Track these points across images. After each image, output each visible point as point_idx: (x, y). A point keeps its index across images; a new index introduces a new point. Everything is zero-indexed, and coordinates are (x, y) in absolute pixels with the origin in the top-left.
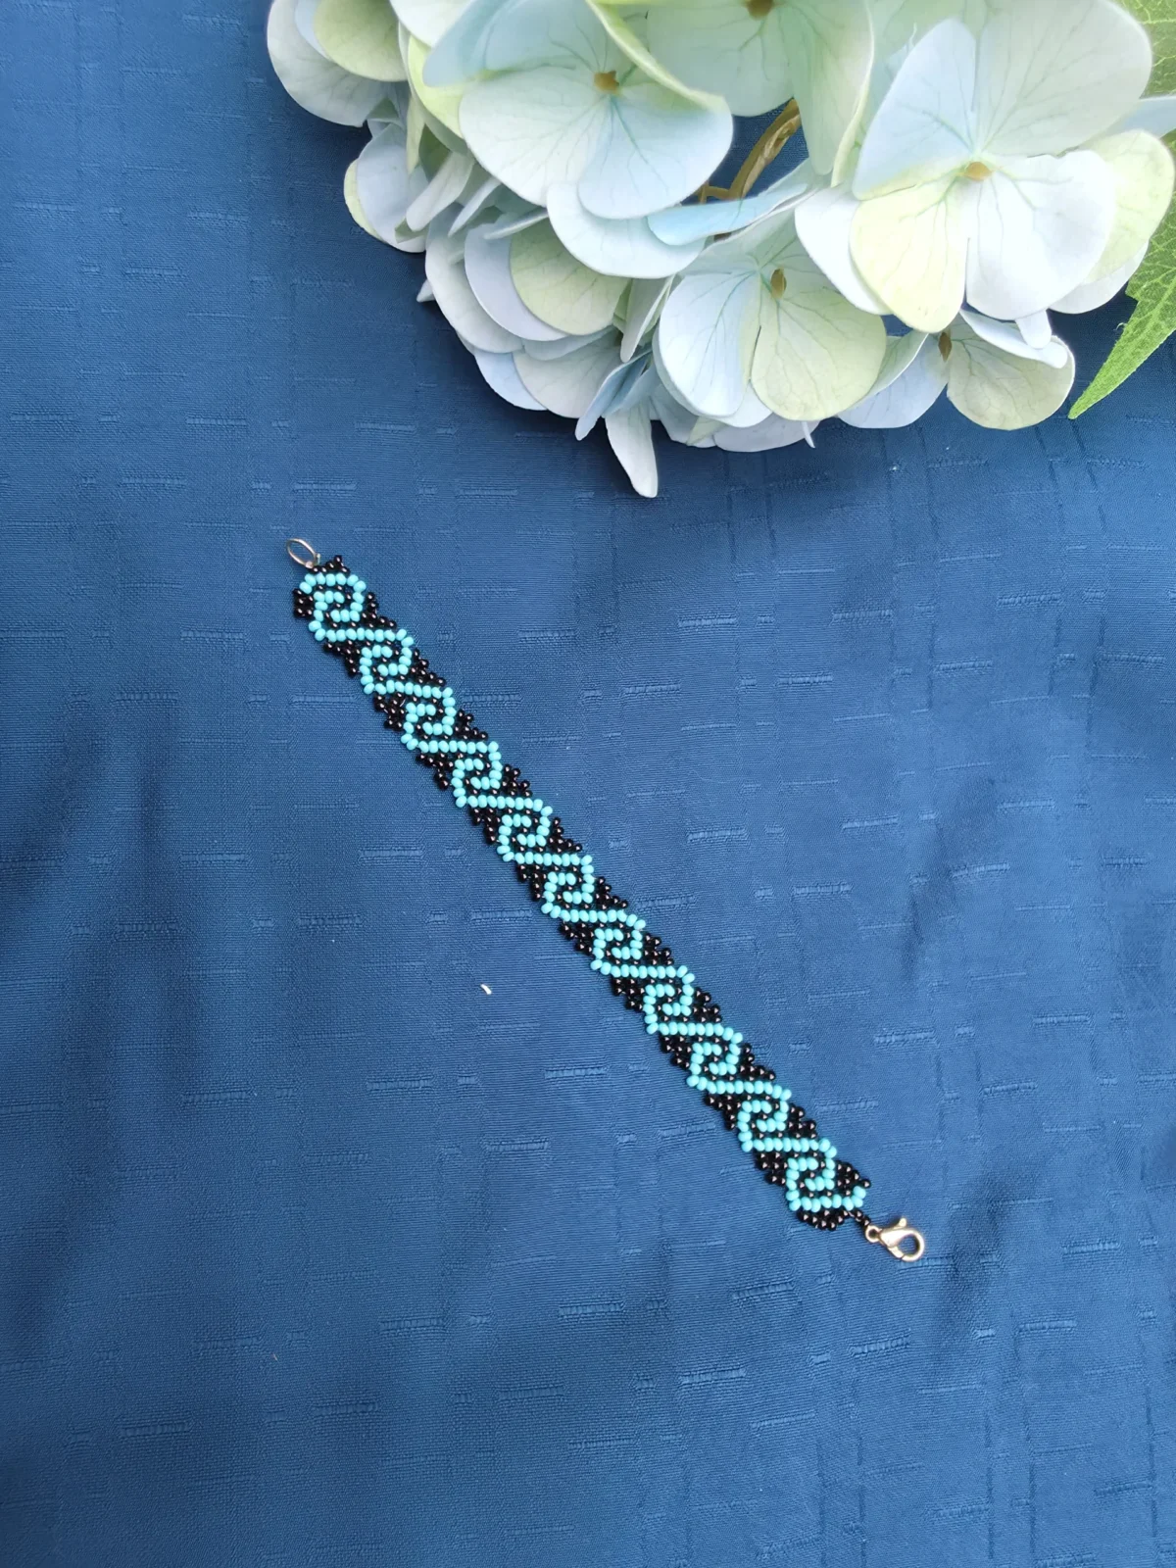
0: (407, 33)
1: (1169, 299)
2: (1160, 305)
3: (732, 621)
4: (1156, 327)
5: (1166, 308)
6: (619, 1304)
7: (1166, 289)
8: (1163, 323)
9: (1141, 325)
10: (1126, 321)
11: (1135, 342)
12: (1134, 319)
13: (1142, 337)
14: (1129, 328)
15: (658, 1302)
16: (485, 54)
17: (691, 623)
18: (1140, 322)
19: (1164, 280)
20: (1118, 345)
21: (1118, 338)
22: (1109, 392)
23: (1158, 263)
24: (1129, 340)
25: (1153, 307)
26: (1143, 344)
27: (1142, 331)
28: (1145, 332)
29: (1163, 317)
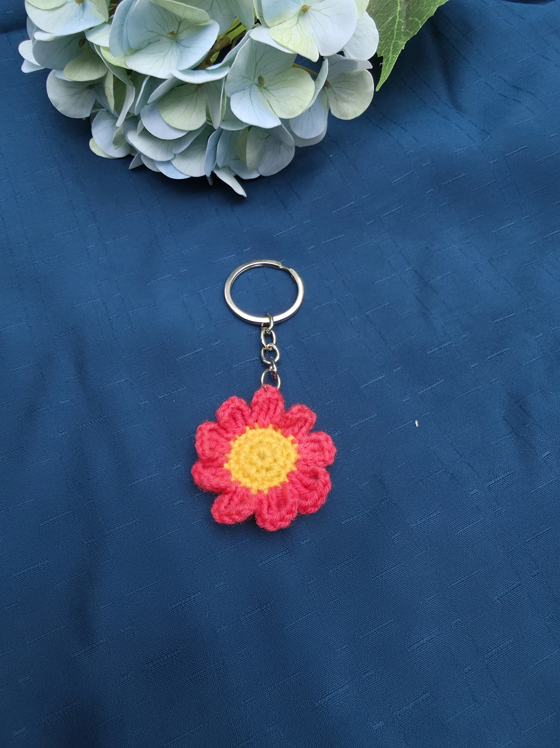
0: (99, 47)
1: (393, 49)
2: (391, 52)
3: (294, 227)
4: (392, 58)
5: (393, 51)
6: (369, 508)
7: (390, 48)
8: (394, 55)
9: (388, 60)
10: (382, 62)
11: (388, 65)
12: (384, 60)
13: (389, 62)
14: (384, 63)
15: (386, 499)
16: (128, 41)
17: (279, 234)
18: (387, 60)
19: (388, 47)
20: (382, 69)
21: (382, 67)
22: (386, 79)
23: (384, 45)
24: (386, 66)
25: (388, 54)
26: (391, 63)
27: (388, 62)
28: (390, 61)
29: (393, 54)
